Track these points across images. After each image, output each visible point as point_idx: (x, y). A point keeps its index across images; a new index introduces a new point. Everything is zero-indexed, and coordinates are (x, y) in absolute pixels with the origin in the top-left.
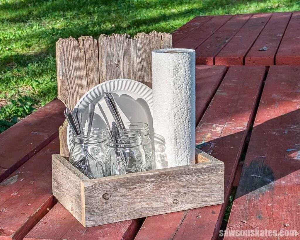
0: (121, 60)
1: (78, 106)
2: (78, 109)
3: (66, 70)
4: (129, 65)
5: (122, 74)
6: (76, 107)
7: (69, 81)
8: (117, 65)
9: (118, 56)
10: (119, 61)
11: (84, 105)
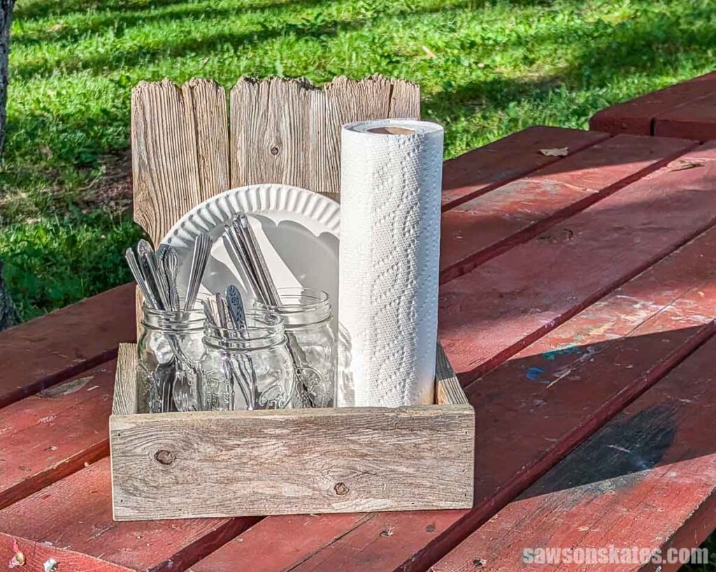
0: (284, 140)
1: (170, 240)
2: (167, 246)
3: (148, 154)
4: (305, 150)
5: (287, 172)
6: (164, 241)
7: (156, 180)
8: (275, 151)
9: (278, 130)
10: (279, 142)
11: (183, 239)
